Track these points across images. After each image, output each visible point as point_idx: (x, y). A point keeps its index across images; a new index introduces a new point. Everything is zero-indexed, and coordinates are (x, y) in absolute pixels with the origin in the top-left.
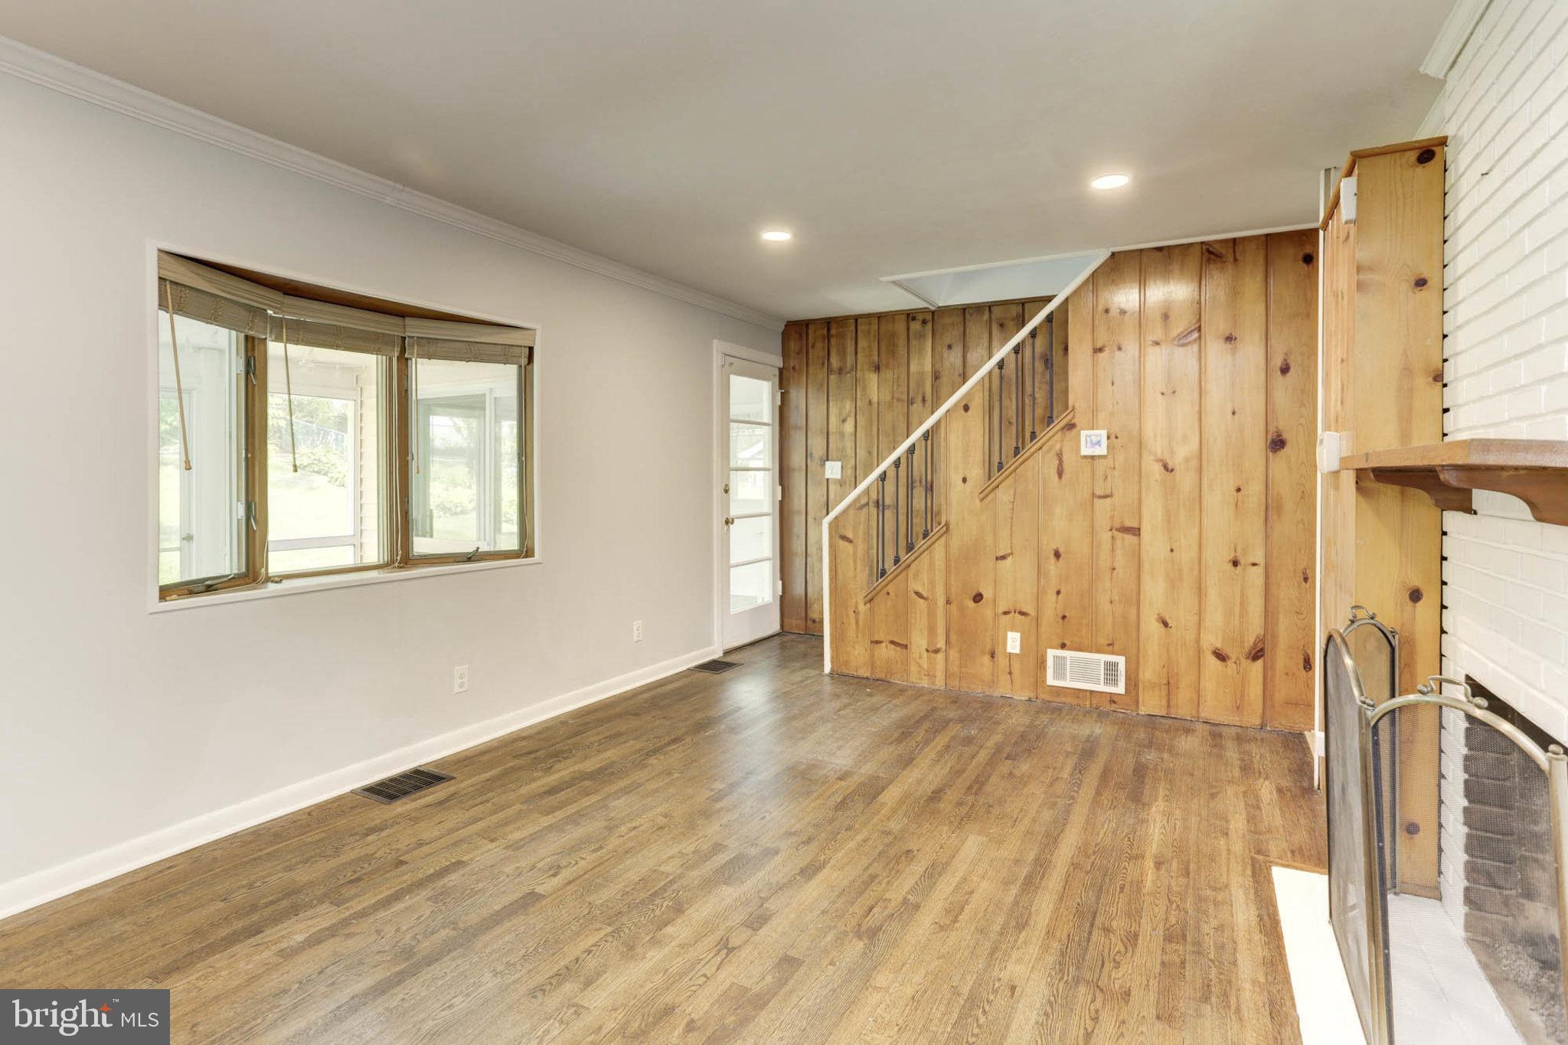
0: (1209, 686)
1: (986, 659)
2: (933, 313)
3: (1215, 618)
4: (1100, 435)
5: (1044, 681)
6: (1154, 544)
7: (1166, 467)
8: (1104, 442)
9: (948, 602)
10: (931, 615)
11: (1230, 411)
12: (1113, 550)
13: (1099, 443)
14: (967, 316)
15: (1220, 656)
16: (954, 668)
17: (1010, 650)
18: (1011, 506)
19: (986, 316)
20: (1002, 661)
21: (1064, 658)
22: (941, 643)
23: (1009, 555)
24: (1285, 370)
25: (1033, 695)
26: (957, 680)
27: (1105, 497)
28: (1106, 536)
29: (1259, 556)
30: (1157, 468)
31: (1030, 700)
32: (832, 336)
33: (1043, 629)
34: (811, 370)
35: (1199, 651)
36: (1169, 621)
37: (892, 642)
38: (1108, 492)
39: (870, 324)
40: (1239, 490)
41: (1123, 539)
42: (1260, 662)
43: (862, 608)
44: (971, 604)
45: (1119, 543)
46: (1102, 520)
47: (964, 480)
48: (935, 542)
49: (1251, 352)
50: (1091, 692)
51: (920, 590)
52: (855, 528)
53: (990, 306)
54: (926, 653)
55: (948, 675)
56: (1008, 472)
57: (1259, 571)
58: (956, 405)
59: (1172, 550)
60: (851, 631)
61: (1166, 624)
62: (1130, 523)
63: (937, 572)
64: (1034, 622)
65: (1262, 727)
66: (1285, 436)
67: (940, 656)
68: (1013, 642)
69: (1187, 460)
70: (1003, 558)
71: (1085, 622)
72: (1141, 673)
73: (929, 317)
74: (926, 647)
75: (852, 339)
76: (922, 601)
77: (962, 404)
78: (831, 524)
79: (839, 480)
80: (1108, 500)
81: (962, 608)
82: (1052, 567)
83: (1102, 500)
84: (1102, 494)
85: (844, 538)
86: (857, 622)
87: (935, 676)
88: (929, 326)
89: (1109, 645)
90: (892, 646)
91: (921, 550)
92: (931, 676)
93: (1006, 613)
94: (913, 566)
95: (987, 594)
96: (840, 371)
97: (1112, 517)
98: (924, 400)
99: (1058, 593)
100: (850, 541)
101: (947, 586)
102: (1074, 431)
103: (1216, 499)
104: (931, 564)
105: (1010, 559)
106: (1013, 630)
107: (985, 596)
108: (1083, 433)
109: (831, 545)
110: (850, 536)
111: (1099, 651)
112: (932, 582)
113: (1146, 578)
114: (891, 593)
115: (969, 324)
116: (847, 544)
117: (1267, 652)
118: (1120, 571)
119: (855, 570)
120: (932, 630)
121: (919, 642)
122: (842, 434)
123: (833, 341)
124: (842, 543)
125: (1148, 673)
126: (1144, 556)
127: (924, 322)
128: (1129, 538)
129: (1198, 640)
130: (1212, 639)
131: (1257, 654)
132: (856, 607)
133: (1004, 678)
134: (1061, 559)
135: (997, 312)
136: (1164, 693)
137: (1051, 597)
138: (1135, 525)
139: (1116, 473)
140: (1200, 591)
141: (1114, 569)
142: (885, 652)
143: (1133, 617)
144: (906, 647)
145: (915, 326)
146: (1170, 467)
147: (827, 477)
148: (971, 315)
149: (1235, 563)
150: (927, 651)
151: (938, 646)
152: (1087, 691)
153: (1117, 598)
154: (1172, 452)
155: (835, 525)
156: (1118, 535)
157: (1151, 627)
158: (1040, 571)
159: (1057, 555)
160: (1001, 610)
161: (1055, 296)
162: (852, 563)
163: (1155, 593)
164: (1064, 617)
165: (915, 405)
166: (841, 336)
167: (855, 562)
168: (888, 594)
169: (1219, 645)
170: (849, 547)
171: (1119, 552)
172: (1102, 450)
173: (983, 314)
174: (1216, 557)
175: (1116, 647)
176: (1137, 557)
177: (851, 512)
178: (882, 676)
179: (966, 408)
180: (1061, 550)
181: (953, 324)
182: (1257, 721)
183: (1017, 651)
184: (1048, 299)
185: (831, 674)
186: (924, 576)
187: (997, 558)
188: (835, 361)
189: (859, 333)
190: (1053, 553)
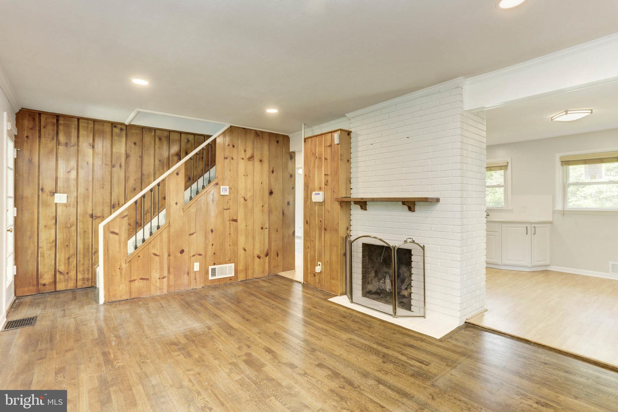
0: (256, 267)
1: (186, 276)
2: (126, 126)
3: (258, 246)
4: (227, 188)
5: (208, 279)
6: (241, 224)
7: (245, 199)
8: (228, 190)
9: (169, 255)
10: (161, 263)
11: (261, 183)
12: (230, 228)
13: (226, 190)
14: (144, 132)
15: (259, 257)
16: (172, 283)
17: (195, 270)
18: (195, 214)
19: (153, 134)
20: (192, 275)
21: (215, 269)
22: (166, 274)
23: (195, 233)
24: (273, 172)
25: (204, 285)
26: (173, 288)
27: (228, 209)
28: (228, 223)
29: (267, 226)
30: (242, 199)
31: (203, 287)
32: (60, 124)
33: (208, 259)
34: (43, 140)
35: (254, 257)
36: (246, 249)
37: (142, 279)
38: (229, 208)
39: (88, 123)
40: (263, 206)
41: (233, 224)
42: (268, 257)
43: (124, 266)
44: (179, 254)
45: (232, 225)
46: (227, 218)
47: (176, 204)
48: (163, 230)
49: (266, 165)
50: (224, 278)
51: (156, 252)
52: (120, 228)
53: (155, 130)
54: (158, 280)
55: (169, 286)
56: (194, 201)
57: (267, 230)
58: (173, 172)
59: (246, 226)
60: (117, 278)
61: (245, 250)
62: (235, 218)
63: (164, 243)
64: (204, 257)
65: (269, 275)
66: (273, 191)
67: (165, 280)
68: (197, 267)
69: (250, 197)
70: (192, 234)
71: (221, 254)
72: (238, 267)
73: (124, 127)
74: (159, 277)
75: (75, 128)
76: (157, 257)
77: (176, 172)
78: (104, 227)
79: (65, 204)
80: (228, 210)
81: (175, 257)
82: (210, 236)
83: (226, 211)
84: (226, 208)
85: (113, 233)
86: (121, 273)
87: (163, 289)
88: (124, 132)
89: (229, 260)
90: (142, 280)
91: (156, 235)
92: (161, 289)
93: (194, 256)
94: (152, 242)
95: (186, 250)
96: (66, 144)
97: (230, 216)
98: (121, 166)
99: (212, 245)
100: (117, 234)
101: (169, 249)
102: (218, 186)
103: (257, 209)
104: (161, 240)
105: (195, 235)
106: (197, 262)
107: (185, 251)
108: (222, 187)
109: (105, 237)
110: (117, 231)
111: (226, 263)
112: (162, 248)
113: (239, 236)
114: (140, 256)
115: (145, 135)
116: (114, 235)
117: (269, 254)
118: (232, 234)
119: (120, 248)
120: (161, 269)
121: (155, 275)
122: (68, 180)
123: (61, 128)
124: (112, 236)
125: (240, 267)
126: (239, 229)
127: (121, 129)
128: (234, 223)
129: (253, 254)
130: (257, 252)
131: (267, 255)
132: (121, 266)
133: (193, 282)
134: (213, 232)
135: (158, 133)
136: (245, 272)
137: (210, 246)
138: (236, 219)
139: (231, 201)
140: (254, 238)
141: (230, 234)
142: (138, 284)
143: (236, 250)
144: (148, 279)
145: (116, 130)
146: (246, 199)
147: (55, 202)
148: (146, 131)
149: (262, 228)
150: (159, 278)
151: (164, 275)
152: (222, 278)
153: (231, 244)
154: (246, 194)
155: (107, 228)
156: (232, 222)
157: (241, 252)
158: (206, 238)
159: (212, 231)
160: (192, 255)
161: (212, 136)
162: (118, 245)
163: (242, 241)
164: (214, 254)
165: (115, 168)
166: (67, 126)
167: (120, 244)
168: (139, 256)
169: (258, 254)
170: (116, 237)
171: (232, 228)
172: (227, 193)
173: (152, 132)
174: (257, 227)
175: (232, 261)
176: (236, 229)
177: (118, 220)
178: (136, 296)
179: (177, 174)
180: (213, 229)
181: (137, 134)
182: (267, 274)
183: (198, 270)
184: (209, 136)
185: (105, 303)
186: (158, 246)
187: (190, 235)
188: (62, 138)
189: (80, 127)
190: (210, 230)
